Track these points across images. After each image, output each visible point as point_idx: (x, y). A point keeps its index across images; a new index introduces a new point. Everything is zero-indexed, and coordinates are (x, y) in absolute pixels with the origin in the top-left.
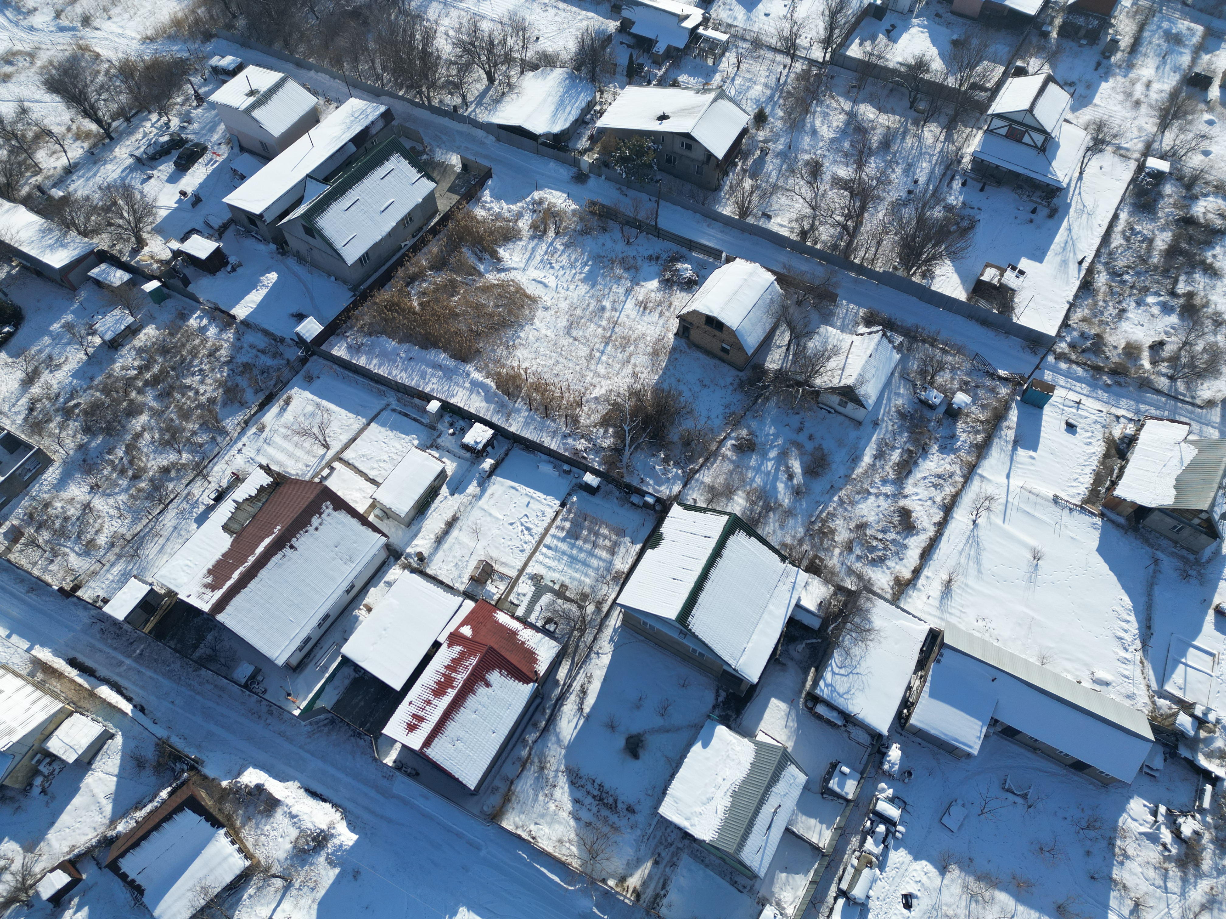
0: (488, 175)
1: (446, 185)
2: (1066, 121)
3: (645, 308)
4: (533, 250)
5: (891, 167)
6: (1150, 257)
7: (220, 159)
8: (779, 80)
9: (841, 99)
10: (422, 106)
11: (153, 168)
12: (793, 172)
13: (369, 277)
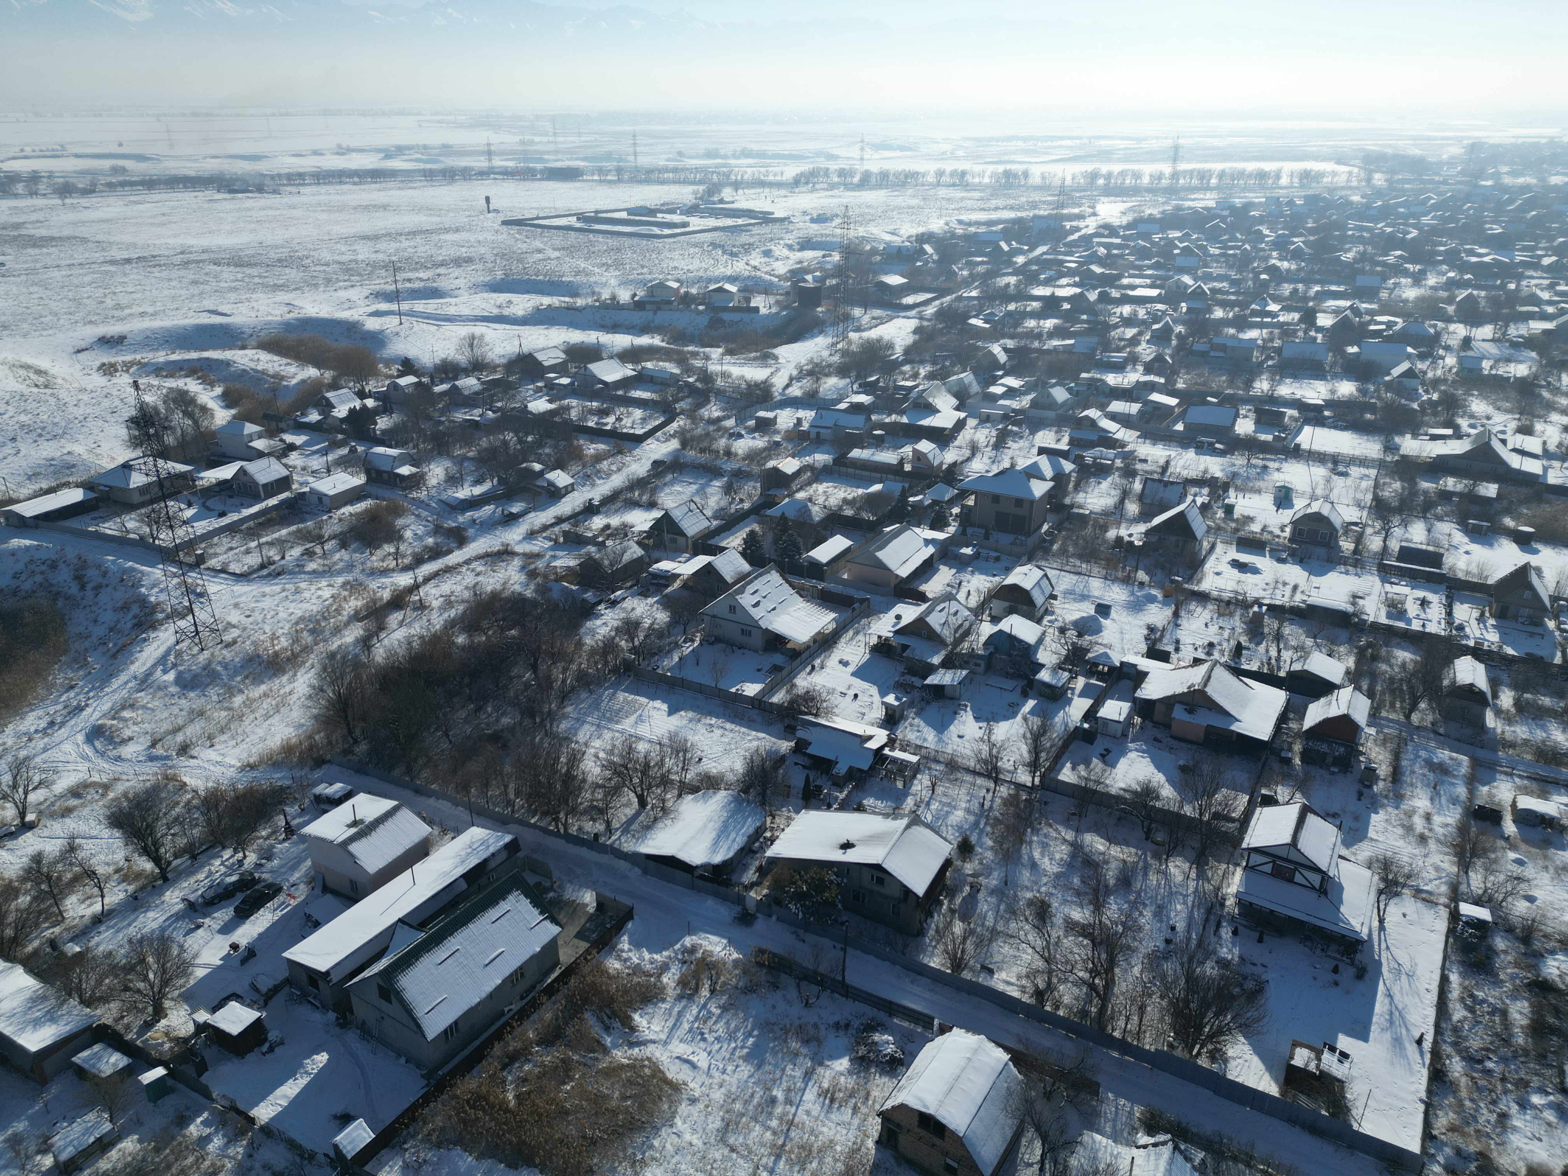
0: (629, 915)
1: (573, 929)
2: (1341, 857)
3: (832, 1100)
4: (680, 1014)
5: (1137, 909)
6: (1511, 1035)
7: (293, 903)
8: (983, 805)
9: (1060, 828)
10: (557, 834)
11: (205, 916)
12: (1014, 913)
13: (453, 1056)
